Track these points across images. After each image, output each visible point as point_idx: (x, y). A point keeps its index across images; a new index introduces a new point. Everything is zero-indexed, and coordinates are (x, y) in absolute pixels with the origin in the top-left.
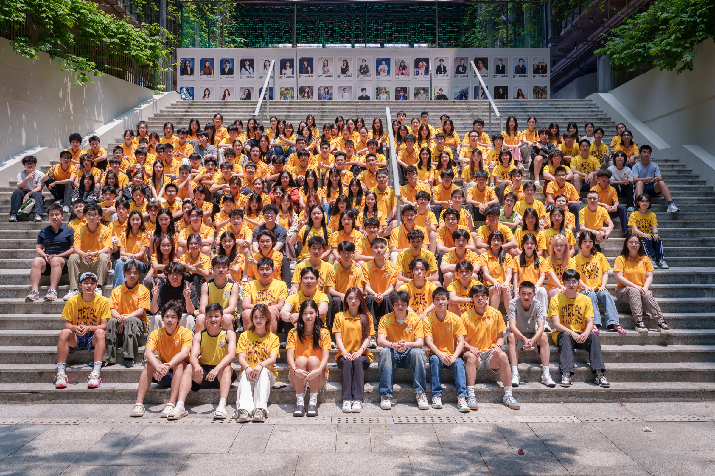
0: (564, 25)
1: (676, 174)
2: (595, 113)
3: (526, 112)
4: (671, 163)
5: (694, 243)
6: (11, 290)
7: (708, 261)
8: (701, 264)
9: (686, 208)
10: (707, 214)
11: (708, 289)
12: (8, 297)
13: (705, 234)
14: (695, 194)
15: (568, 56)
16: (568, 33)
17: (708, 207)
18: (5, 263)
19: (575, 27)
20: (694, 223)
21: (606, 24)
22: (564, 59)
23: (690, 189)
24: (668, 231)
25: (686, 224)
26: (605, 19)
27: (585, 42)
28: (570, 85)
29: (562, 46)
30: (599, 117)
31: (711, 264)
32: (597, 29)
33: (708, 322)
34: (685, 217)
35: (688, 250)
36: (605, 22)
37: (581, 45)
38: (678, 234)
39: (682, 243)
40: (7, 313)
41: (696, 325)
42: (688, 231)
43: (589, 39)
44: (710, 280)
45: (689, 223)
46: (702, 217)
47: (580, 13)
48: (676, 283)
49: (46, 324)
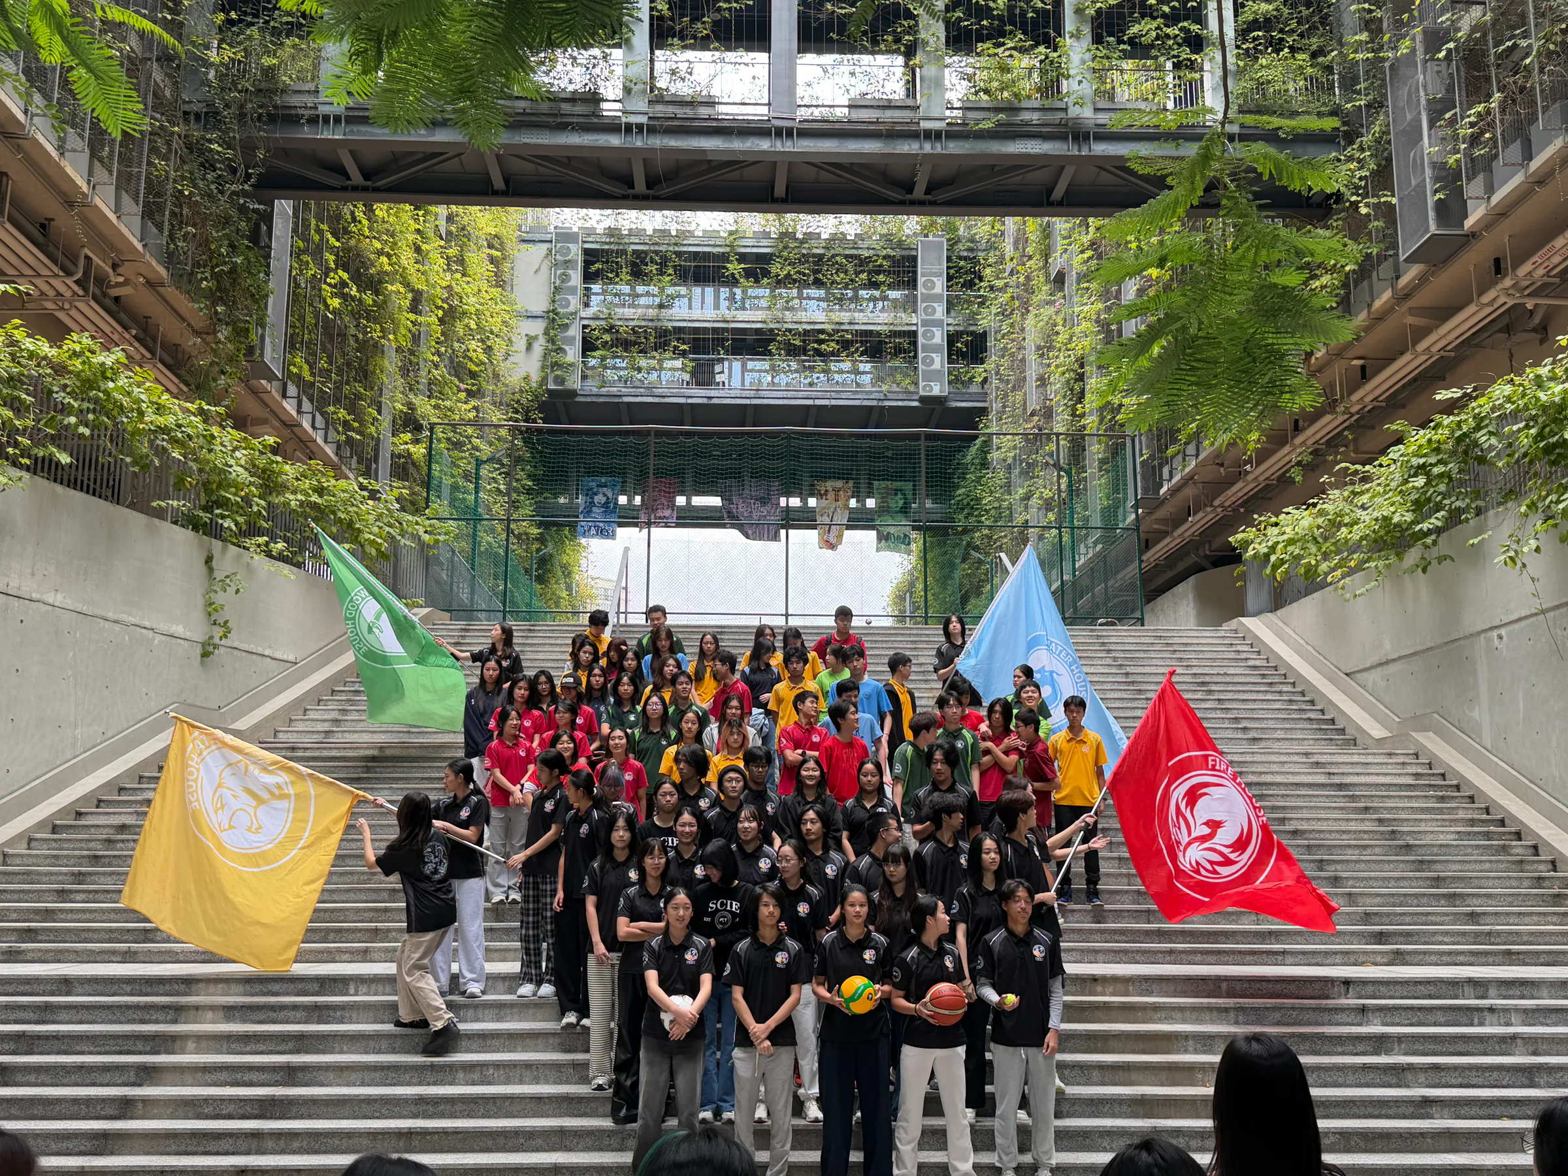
0: (1166, 475)
1: (1410, 780)
2: (1244, 656)
3: (1109, 651)
4: (1401, 759)
5: (1458, 918)
6: (165, 1008)
7: (1486, 953)
8: (1472, 959)
9: (1435, 850)
10: (1476, 862)
11: (1491, 1009)
12: (157, 1022)
13: (1475, 901)
14: (1451, 820)
15: (1176, 534)
16: (1174, 491)
17: (1478, 847)
18: (136, 953)
19: (1188, 480)
20: (1454, 878)
21: (1250, 477)
22: (1168, 540)
23: (1440, 811)
24: (1405, 895)
25: (1438, 881)
26: (1248, 467)
27: (1209, 509)
28: (1180, 588)
29: (1162, 513)
30: (1251, 663)
31: (1491, 960)
32: (1233, 484)
33: (1495, 1074)
34: (1434, 867)
35: (1446, 933)
36: (1247, 473)
37: (1201, 515)
38: (1424, 900)
39: (1433, 918)
40: (158, 1053)
41: (1474, 1081)
42: (1444, 895)
43: (1216, 503)
44: (1492, 991)
45: (1444, 879)
46: (1467, 867)
47: (1197, 456)
48: (1430, 997)
49: (239, 1076)
